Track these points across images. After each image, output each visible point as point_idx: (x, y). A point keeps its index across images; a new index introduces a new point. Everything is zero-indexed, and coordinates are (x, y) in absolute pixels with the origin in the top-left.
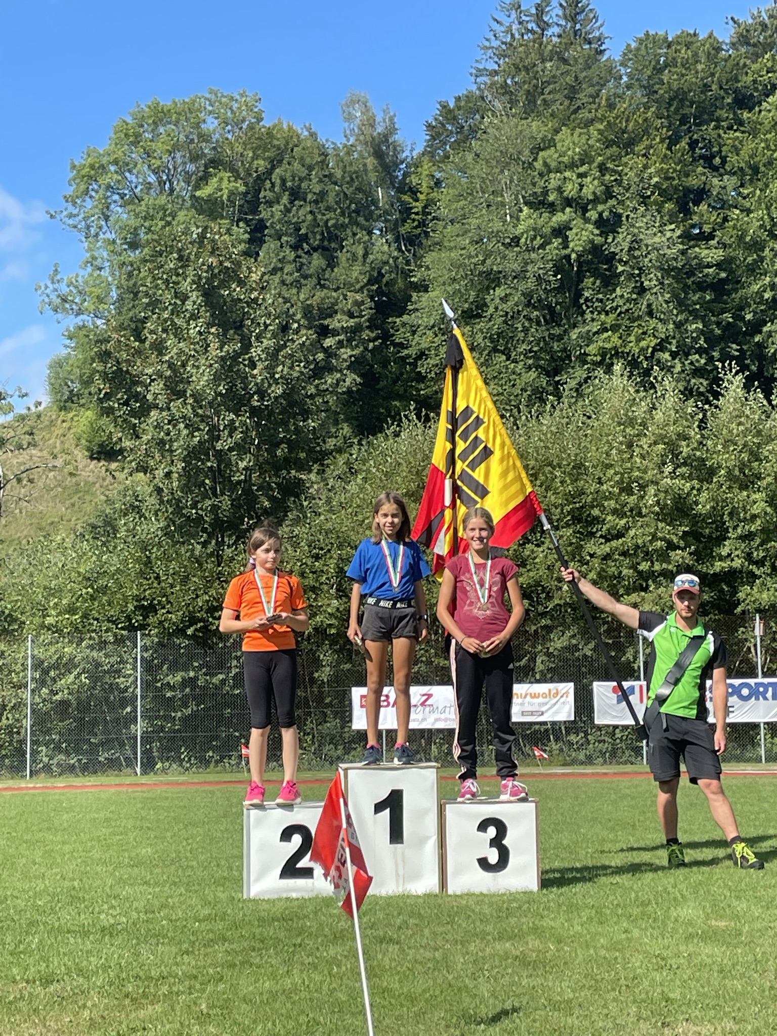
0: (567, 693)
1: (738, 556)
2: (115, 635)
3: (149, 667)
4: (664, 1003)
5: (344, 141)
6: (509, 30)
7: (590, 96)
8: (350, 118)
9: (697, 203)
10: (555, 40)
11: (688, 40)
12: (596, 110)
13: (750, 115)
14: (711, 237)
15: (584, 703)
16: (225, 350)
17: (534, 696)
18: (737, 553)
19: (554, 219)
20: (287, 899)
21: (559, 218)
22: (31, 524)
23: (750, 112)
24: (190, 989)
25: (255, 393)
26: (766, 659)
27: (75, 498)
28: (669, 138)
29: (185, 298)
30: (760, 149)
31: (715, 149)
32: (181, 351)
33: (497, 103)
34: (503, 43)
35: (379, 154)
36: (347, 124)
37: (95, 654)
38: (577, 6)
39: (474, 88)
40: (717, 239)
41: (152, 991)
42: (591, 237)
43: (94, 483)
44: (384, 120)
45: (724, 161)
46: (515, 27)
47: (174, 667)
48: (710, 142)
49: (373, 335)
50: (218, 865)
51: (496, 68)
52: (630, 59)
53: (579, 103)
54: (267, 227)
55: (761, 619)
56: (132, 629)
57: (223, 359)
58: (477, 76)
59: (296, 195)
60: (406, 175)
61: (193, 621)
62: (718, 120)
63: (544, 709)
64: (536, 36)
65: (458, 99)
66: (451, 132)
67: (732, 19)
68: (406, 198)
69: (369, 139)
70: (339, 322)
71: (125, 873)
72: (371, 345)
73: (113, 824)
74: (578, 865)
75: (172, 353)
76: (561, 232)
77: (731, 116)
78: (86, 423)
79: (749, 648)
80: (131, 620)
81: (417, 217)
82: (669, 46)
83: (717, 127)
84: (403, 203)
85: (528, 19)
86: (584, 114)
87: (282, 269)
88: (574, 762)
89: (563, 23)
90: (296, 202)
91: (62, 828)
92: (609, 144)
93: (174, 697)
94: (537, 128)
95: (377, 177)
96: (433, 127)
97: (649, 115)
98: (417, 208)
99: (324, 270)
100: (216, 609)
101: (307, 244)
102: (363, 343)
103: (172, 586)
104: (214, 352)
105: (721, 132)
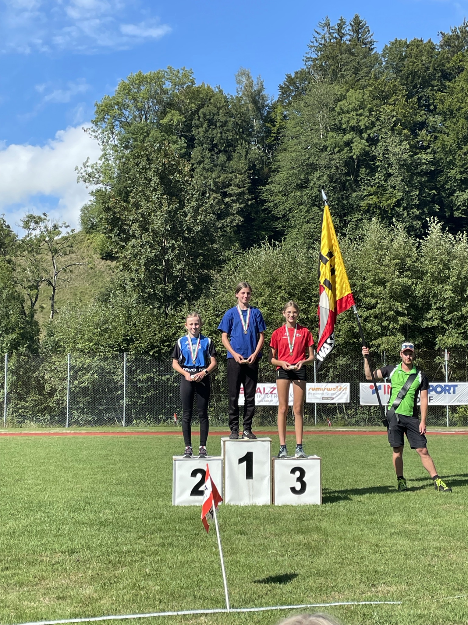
0: (346, 388)
1: (436, 318)
2: (112, 354)
3: (130, 371)
4: (374, 574)
5: (236, 94)
6: (324, 37)
7: (366, 73)
8: (239, 82)
9: (420, 129)
10: (348, 42)
11: (417, 44)
12: (369, 80)
13: (449, 84)
14: (428, 147)
15: (355, 393)
16: (171, 207)
17: (329, 390)
18: (436, 317)
19: (345, 137)
20: (194, 506)
21: (348, 137)
22: (71, 293)
23: (449, 82)
24: (142, 559)
25: (186, 230)
26: (450, 373)
27: (94, 279)
28: (407, 95)
29: (150, 180)
30: (454, 102)
31: (431, 101)
32: (148, 208)
33: (316, 76)
34: (320, 44)
35: (255, 102)
36: (238, 85)
37: (102, 364)
38: (359, 25)
39: (305, 67)
40: (431, 149)
41: (123, 559)
42: (363, 147)
43: (104, 272)
44: (258, 84)
45: (435, 107)
46: (327, 35)
47: (143, 372)
48: (428, 97)
49: (250, 197)
50: (161, 485)
51: (317, 57)
52: (387, 53)
53: (360, 76)
54: (196, 139)
55: (448, 352)
56: (121, 351)
57: (170, 212)
58: (306, 61)
59: (211, 123)
60: (269, 113)
61: (153, 347)
62: (433, 86)
63: (334, 396)
64: (338, 40)
65: (296, 73)
66: (293, 91)
67: (441, 33)
68: (269, 125)
69: (250, 93)
70: (233, 190)
71: (113, 489)
72: (250, 202)
73: (109, 458)
74: (343, 489)
75: (144, 209)
76: (348, 144)
77: (440, 84)
78: (100, 240)
79: (442, 366)
80: (121, 346)
81: (274, 135)
82: (408, 47)
83: (431, 90)
84: (267, 127)
85: (333, 31)
86: (362, 82)
87: (203, 161)
88: (349, 424)
89: (352, 33)
90: (211, 127)
91: (83, 460)
92: (375, 98)
93: (142, 387)
94: (337, 89)
95: (254, 114)
96: (283, 88)
97: (396, 83)
98: (274, 130)
99: (225, 162)
100: (165, 341)
101: (217, 148)
102: (245, 201)
103: (142, 329)
104: (165, 208)
105: (434, 92)
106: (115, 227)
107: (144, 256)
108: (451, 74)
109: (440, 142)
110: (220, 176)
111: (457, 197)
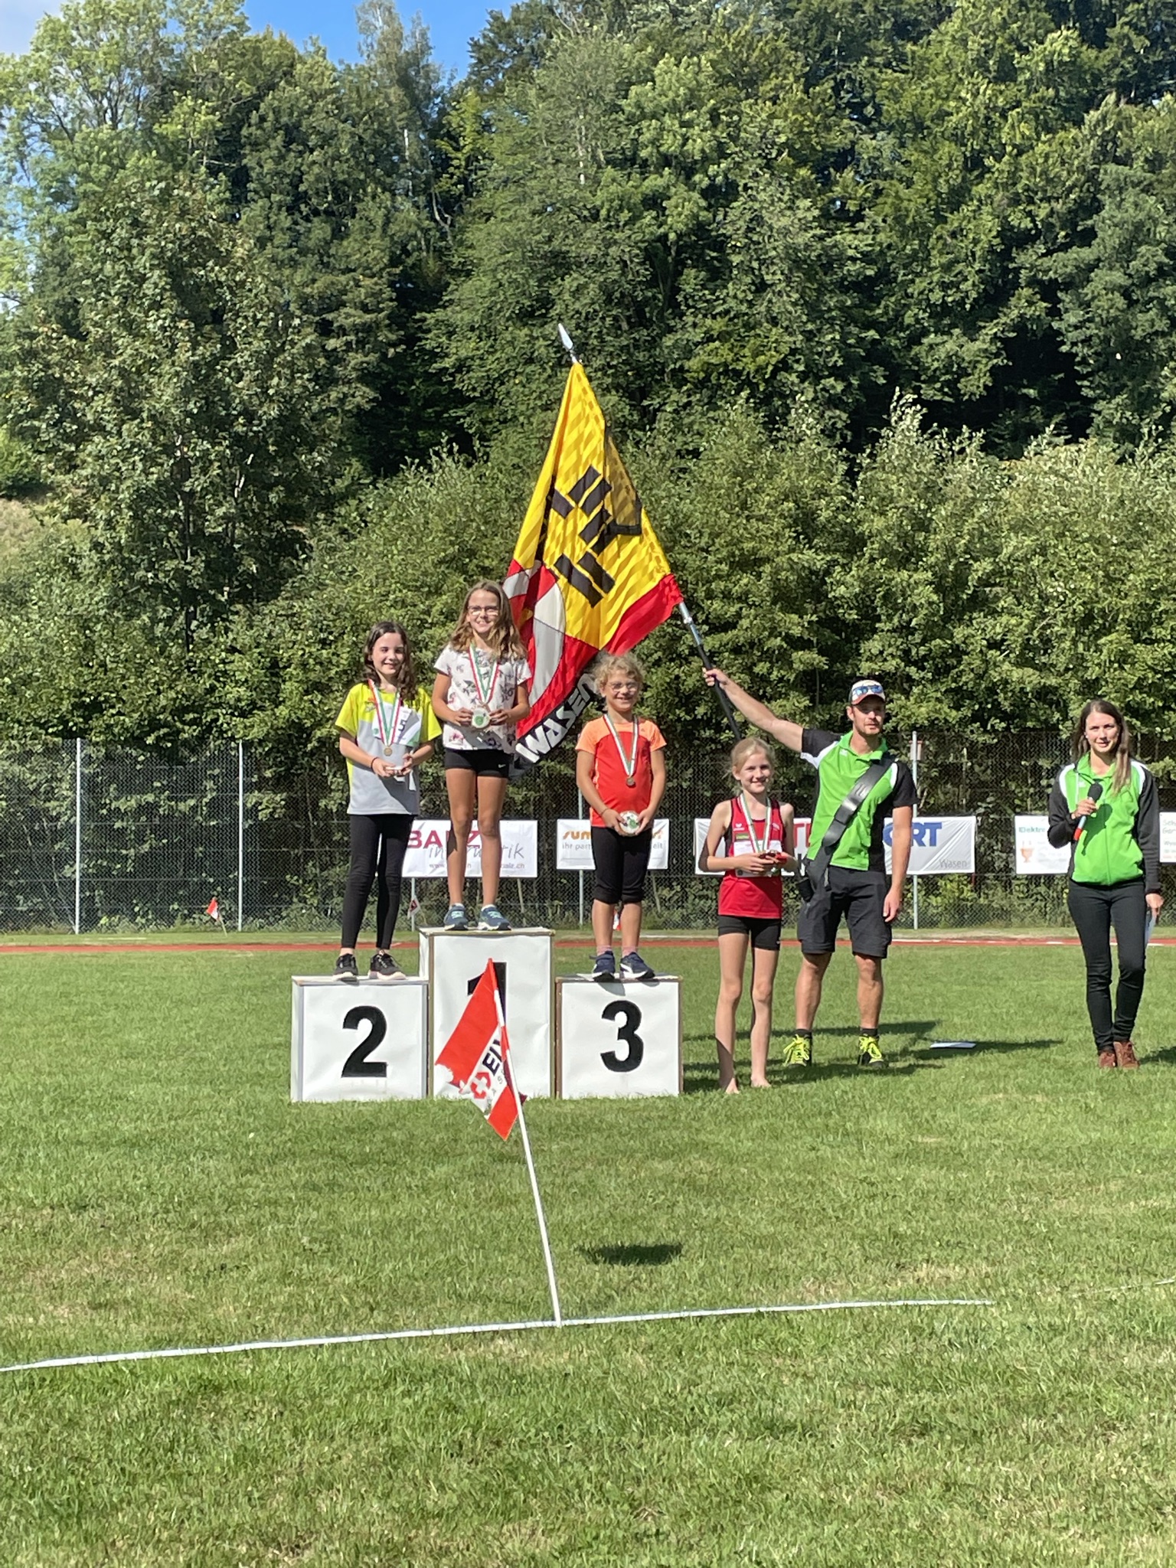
2: (45, 744)
3: (92, 787)
5: (359, 61)
8: (367, 28)
9: (840, 168)
12: (709, 33)
13: (915, 48)
14: (859, 217)
15: (683, 846)
16: (198, 352)
19: (646, 183)
21: (654, 182)
23: (914, 43)
25: (240, 414)
28: (805, 75)
29: (143, 279)
30: (928, 97)
31: (866, 94)
32: (138, 353)
33: (570, 18)
35: (405, 82)
36: (363, 37)
37: (16, 768)
40: (866, 220)
42: (695, 210)
44: (413, 35)
45: (878, 109)
47: (126, 789)
48: (860, 83)
49: (393, 337)
53: (687, 22)
54: (251, 180)
55: (918, 738)
56: (68, 734)
57: (196, 364)
59: (294, 136)
60: (442, 112)
61: (154, 725)
62: (872, 54)
65: (517, 9)
66: (506, 55)
68: (443, 145)
69: (392, 60)
70: (348, 317)
72: (392, 351)
73: (75, 1000)
75: (125, 356)
76: (654, 202)
77: (889, 49)
80: (68, 722)
83: (870, 64)
84: (438, 152)
86: (692, 38)
87: (271, 239)
88: (665, 925)
90: (294, 146)
92: (724, 81)
93: (125, 828)
94: (627, 53)
95: (405, 114)
96: (481, 47)
97: (780, 43)
98: (459, 159)
99: (328, 243)
100: (186, 710)
101: (307, 204)
102: (381, 348)
103: (123, 677)
104: (184, 355)
105: (876, 71)
106: (48, 403)
107: (129, 483)
108: (916, 23)
109: (890, 200)
110: (314, 281)
111: (931, 347)
